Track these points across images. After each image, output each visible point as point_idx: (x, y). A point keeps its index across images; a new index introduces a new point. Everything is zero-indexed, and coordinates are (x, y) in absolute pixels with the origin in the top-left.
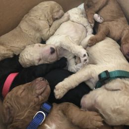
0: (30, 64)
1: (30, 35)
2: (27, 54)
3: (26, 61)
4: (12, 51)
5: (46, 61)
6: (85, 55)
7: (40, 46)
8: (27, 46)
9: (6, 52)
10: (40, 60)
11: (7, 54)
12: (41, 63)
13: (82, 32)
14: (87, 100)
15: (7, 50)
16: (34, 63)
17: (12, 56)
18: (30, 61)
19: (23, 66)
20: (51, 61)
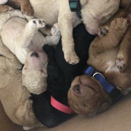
0: (44, 82)
1: (10, 80)
2: (33, 84)
3: (39, 86)
4: (25, 100)
5: (44, 65)
6: (34, 22)
7: (26, 69)
8: (23, 84)
9: (25, 107)
10: (42, 71)
11: (27, 106)
12: (45, 71)
13: (16, 22)
14: (91, 27)
15: (23, 105)
16: (44, 78)
17: (31, 101)
18: (41, 82)
19: (45, 90)
20: (46, 60)
